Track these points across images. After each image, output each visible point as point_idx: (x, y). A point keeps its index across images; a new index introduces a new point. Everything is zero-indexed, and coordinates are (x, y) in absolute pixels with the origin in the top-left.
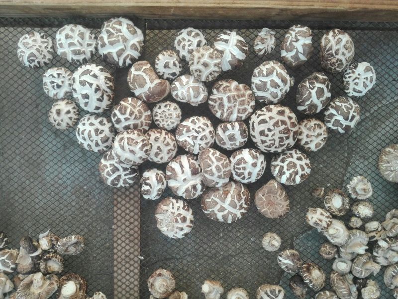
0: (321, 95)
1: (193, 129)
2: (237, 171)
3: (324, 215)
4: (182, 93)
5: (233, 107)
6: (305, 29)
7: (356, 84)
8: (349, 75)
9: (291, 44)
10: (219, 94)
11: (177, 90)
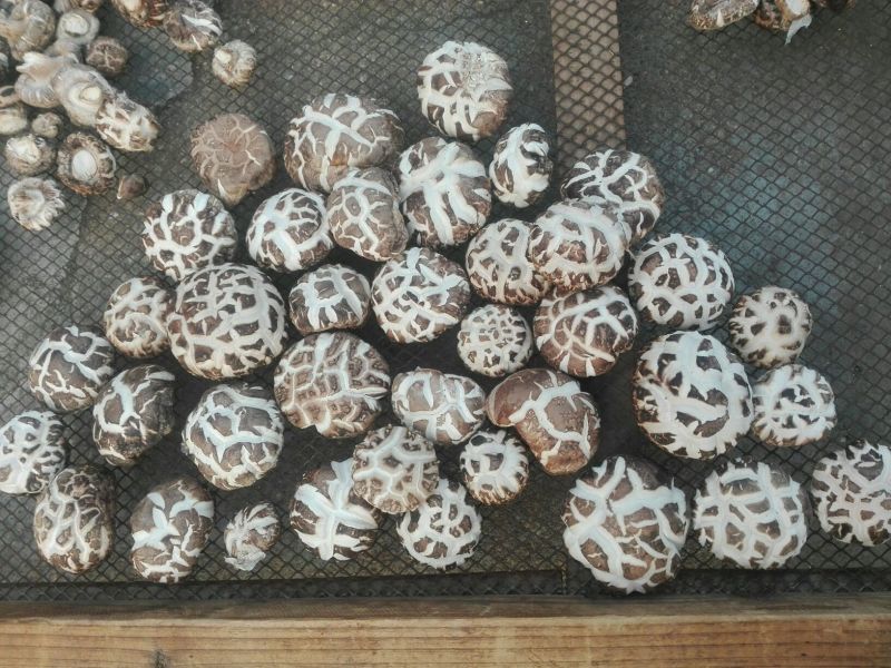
0: (111, 407)
1: (422, 304)
2: (311, 211)
3: (113, 130)
4: (454, 393)
5: (325, 365)
6: (148, 570)
7: (31, 437)
8: (48, 459)
9: (183, 530)
10: (361, 396)
11: (467, 400)
